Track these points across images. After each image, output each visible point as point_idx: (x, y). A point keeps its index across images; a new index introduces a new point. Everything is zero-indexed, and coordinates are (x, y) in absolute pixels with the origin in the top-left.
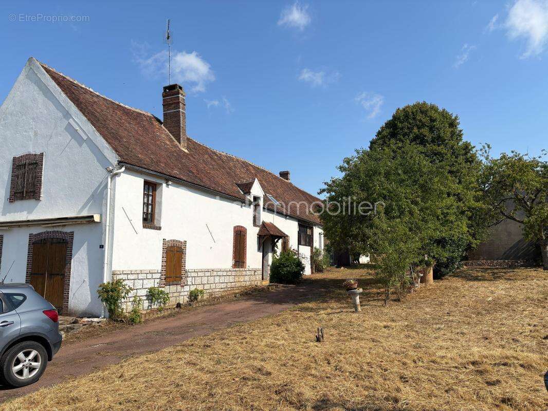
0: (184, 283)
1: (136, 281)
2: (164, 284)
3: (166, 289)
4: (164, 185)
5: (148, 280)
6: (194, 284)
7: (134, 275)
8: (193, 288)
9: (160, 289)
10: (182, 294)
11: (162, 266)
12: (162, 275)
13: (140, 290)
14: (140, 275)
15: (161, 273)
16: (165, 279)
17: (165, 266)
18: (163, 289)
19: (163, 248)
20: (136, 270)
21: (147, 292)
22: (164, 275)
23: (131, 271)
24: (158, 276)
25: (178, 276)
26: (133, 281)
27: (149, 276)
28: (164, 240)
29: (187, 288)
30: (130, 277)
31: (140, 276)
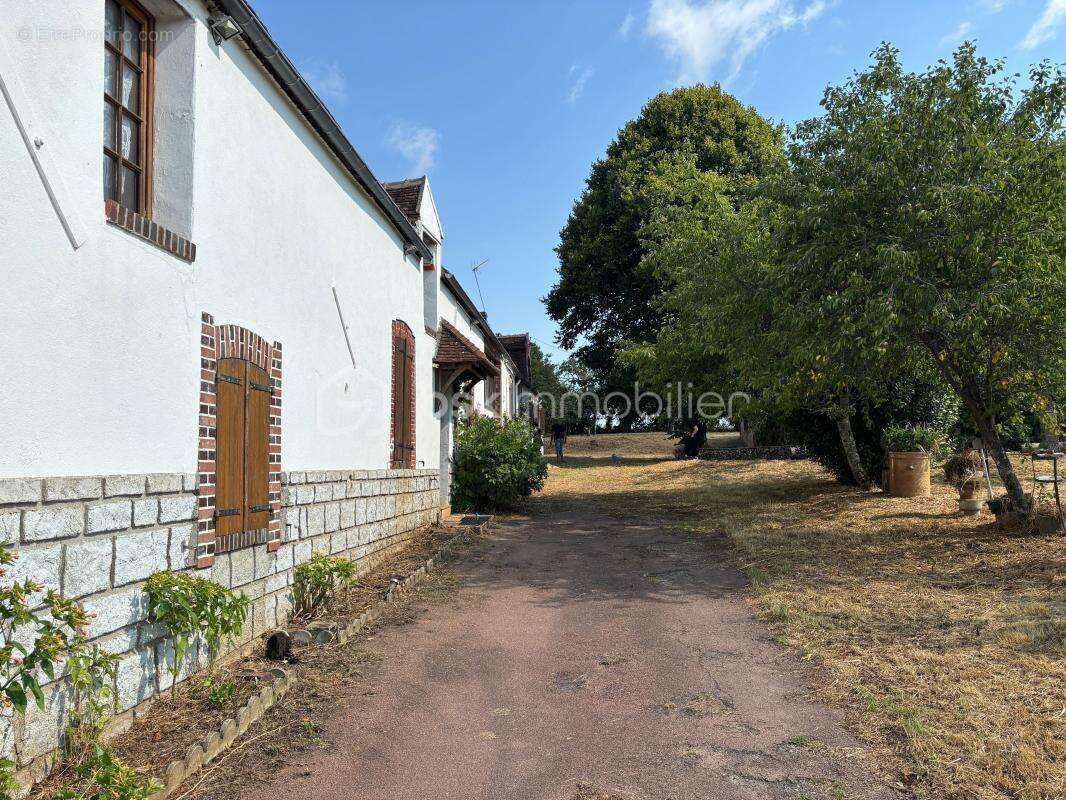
0: (278, 535)
1: (74, 548)
2: (211, 549)
3: (222, 572)
4: (201, 30)
5: (141, 535)
6: (304, 535)
7: (67, 511)
8: (304, 553)
9: (195, 575)
10: (272, 585)
11: (202, 455)
12: (202, 503)
13: (103, 600)
14: (95, 510)
15: (196, 492)
16: (214, 524)
17: (212, 455)
18: (205, 574)
19: (204, 364)
20: (78, 480)
21: (135, 603)
22: (212, 501)
23: (44, 485)
24: (185, 507)
25: (259, 503)
26: (54, 550)
27: (146, 511)
28: (205, 317)
29: (285, 559)
30: (40, 523)
31: (102, 516)
